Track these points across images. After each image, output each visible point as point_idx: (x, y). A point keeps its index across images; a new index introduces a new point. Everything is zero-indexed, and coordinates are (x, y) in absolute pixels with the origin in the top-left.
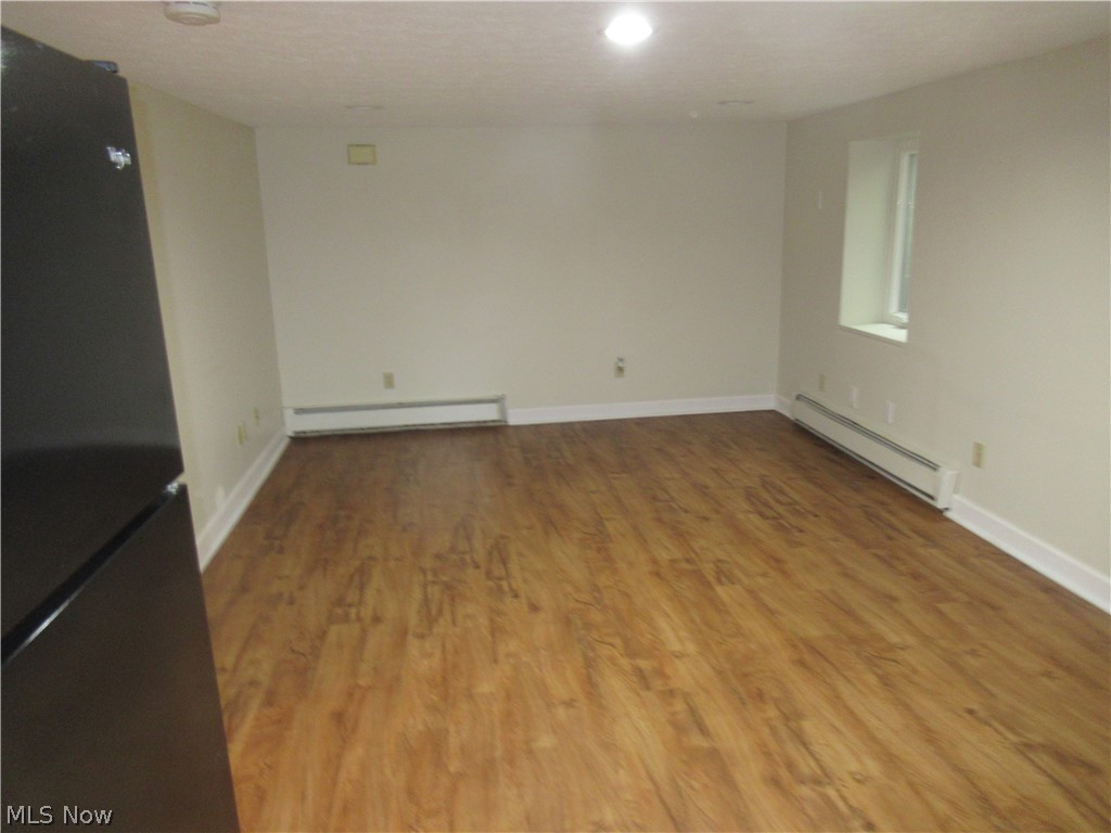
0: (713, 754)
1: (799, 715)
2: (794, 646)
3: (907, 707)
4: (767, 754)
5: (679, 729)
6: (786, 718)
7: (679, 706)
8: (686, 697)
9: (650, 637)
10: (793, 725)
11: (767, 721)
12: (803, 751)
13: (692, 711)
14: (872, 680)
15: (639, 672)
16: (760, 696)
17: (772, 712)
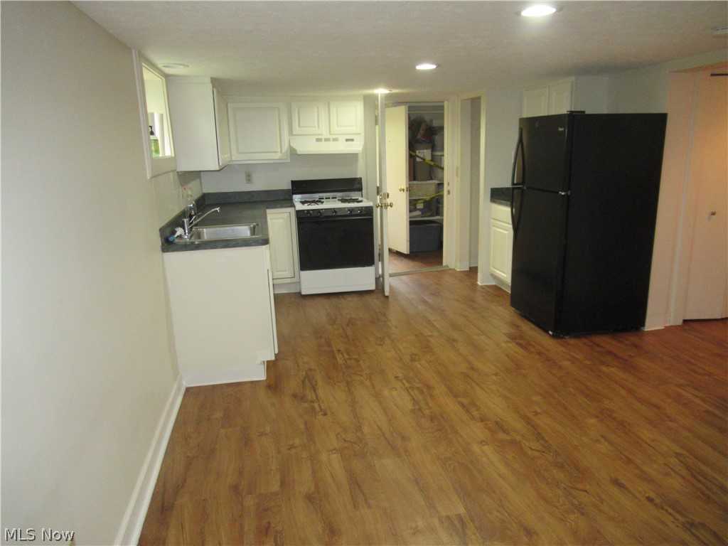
0: (456, 396)
1: (413, 411)
2: (406, 451)
3: (356, 416)
4: (431, 396)
5: (473, 404)
6: (420, 410)
7: (476, 414)
8: (473, 418)
9: (508, 456)
10: (417, 407)
11: (430, 408)
12: (415, 397)
13: (468, 412)
14: (366, 429)
15: (505, 431)
16: (432, 419)
17: (427, 412)
